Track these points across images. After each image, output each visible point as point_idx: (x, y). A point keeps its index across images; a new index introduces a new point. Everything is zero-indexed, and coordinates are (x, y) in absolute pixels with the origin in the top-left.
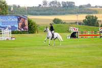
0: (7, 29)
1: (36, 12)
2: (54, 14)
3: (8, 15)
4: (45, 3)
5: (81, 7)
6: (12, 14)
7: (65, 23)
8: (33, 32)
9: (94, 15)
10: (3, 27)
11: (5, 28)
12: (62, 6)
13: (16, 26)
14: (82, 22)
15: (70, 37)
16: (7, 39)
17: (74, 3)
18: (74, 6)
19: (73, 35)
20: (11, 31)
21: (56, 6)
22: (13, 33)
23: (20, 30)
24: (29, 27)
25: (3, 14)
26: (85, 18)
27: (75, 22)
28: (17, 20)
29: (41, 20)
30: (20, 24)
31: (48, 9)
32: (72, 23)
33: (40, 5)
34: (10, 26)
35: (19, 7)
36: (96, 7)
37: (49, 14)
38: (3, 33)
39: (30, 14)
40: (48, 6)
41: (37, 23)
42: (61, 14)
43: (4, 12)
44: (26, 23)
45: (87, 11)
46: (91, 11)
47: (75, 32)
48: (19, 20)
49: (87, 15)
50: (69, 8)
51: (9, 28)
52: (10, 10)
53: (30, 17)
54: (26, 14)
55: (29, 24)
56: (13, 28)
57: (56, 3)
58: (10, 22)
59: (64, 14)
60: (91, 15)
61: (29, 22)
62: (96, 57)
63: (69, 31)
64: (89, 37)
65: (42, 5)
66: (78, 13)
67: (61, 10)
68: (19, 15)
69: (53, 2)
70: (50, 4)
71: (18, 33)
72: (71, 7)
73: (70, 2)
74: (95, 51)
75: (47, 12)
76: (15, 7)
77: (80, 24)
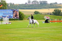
0: (6, 17)
1: (24, 7)
2: (35, 8)
3: (7, 9)
4: (29, 2)
5: (51, 4)
6: (9, 9)
7: (41, 14)
8: (22, 20)
9: (59, 9)
10: (4, 17)
11: (5, 17)
12: (39, 3)
13: (12, 16)
14: (52, 13)
15: (44, 23)
16: (7, 24)
17: (47, 2)
18: (47, 3)
19: (47, 21)
20: (8, 18)
21: (36, 4)
22: (10, 20)
23: (14, 18)
24: (20, 16)
25: (4, 8)
26: (53, 11)
27: (47, 13)
28: (12, 12)
29: (27, 12)
30: (14, 14)
31: (31, 5)
32: (45, 14)
33: (26, 3)
34: (8, 16)
35: (13, 4)
36: (60, 4)
37: (32, 9)
38: (4, 20)
39: (20, 8)
40: (31, 3)
41: (25, 14)
42: (39, 8)
43: (4, 7)
44: (18, 14)
45: (55, 7)
46: (57, 7)
47: (48, 20)
48: (14, 12)
49: (55, 9)
50: (44, 5)
51: (7, 17)
52: (8, 6)
53: (20, 10)
54: (17, 9)
55: (19, 15)
56: (10, 17)
57: (36, 2)
58: (8, 14)
59: (41, 8)
60: (57, 9)
61: (20, 13)
62: (61, 34)
63: (44, 19)
64: (56, 22)
65: (27, 3)
66: (49, 8)
67: (39, 6)
68: (13, 9)
69: (34, 1)
70: (32, 3)
71: (13, 20)
72: (45, 4)
73: (44, 1)
74: (60, 30)
75: (30, 7)
76: (11, 4)
77: (50, 14)
